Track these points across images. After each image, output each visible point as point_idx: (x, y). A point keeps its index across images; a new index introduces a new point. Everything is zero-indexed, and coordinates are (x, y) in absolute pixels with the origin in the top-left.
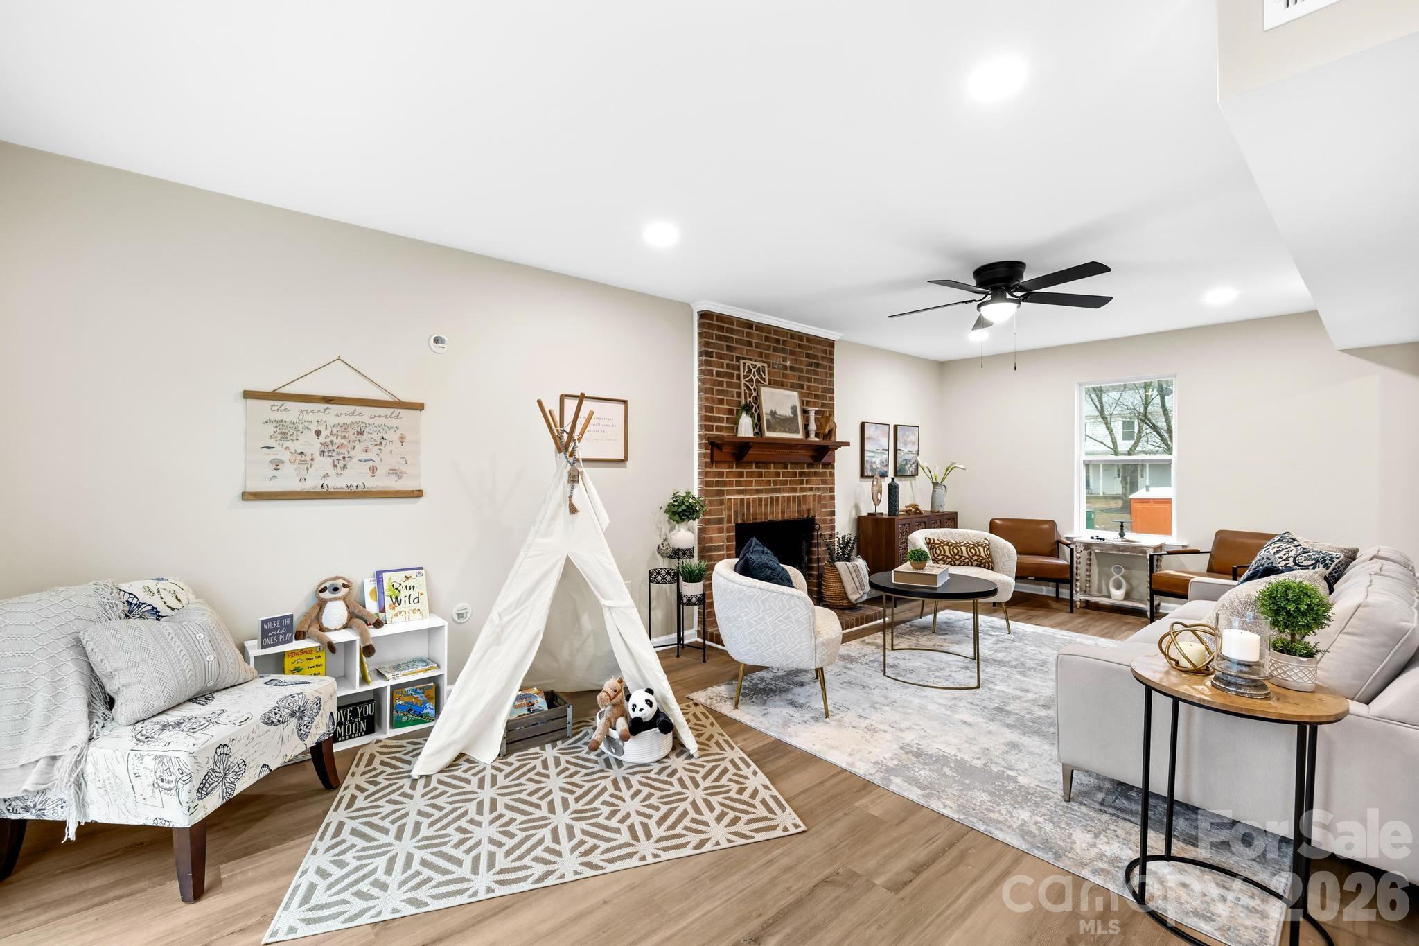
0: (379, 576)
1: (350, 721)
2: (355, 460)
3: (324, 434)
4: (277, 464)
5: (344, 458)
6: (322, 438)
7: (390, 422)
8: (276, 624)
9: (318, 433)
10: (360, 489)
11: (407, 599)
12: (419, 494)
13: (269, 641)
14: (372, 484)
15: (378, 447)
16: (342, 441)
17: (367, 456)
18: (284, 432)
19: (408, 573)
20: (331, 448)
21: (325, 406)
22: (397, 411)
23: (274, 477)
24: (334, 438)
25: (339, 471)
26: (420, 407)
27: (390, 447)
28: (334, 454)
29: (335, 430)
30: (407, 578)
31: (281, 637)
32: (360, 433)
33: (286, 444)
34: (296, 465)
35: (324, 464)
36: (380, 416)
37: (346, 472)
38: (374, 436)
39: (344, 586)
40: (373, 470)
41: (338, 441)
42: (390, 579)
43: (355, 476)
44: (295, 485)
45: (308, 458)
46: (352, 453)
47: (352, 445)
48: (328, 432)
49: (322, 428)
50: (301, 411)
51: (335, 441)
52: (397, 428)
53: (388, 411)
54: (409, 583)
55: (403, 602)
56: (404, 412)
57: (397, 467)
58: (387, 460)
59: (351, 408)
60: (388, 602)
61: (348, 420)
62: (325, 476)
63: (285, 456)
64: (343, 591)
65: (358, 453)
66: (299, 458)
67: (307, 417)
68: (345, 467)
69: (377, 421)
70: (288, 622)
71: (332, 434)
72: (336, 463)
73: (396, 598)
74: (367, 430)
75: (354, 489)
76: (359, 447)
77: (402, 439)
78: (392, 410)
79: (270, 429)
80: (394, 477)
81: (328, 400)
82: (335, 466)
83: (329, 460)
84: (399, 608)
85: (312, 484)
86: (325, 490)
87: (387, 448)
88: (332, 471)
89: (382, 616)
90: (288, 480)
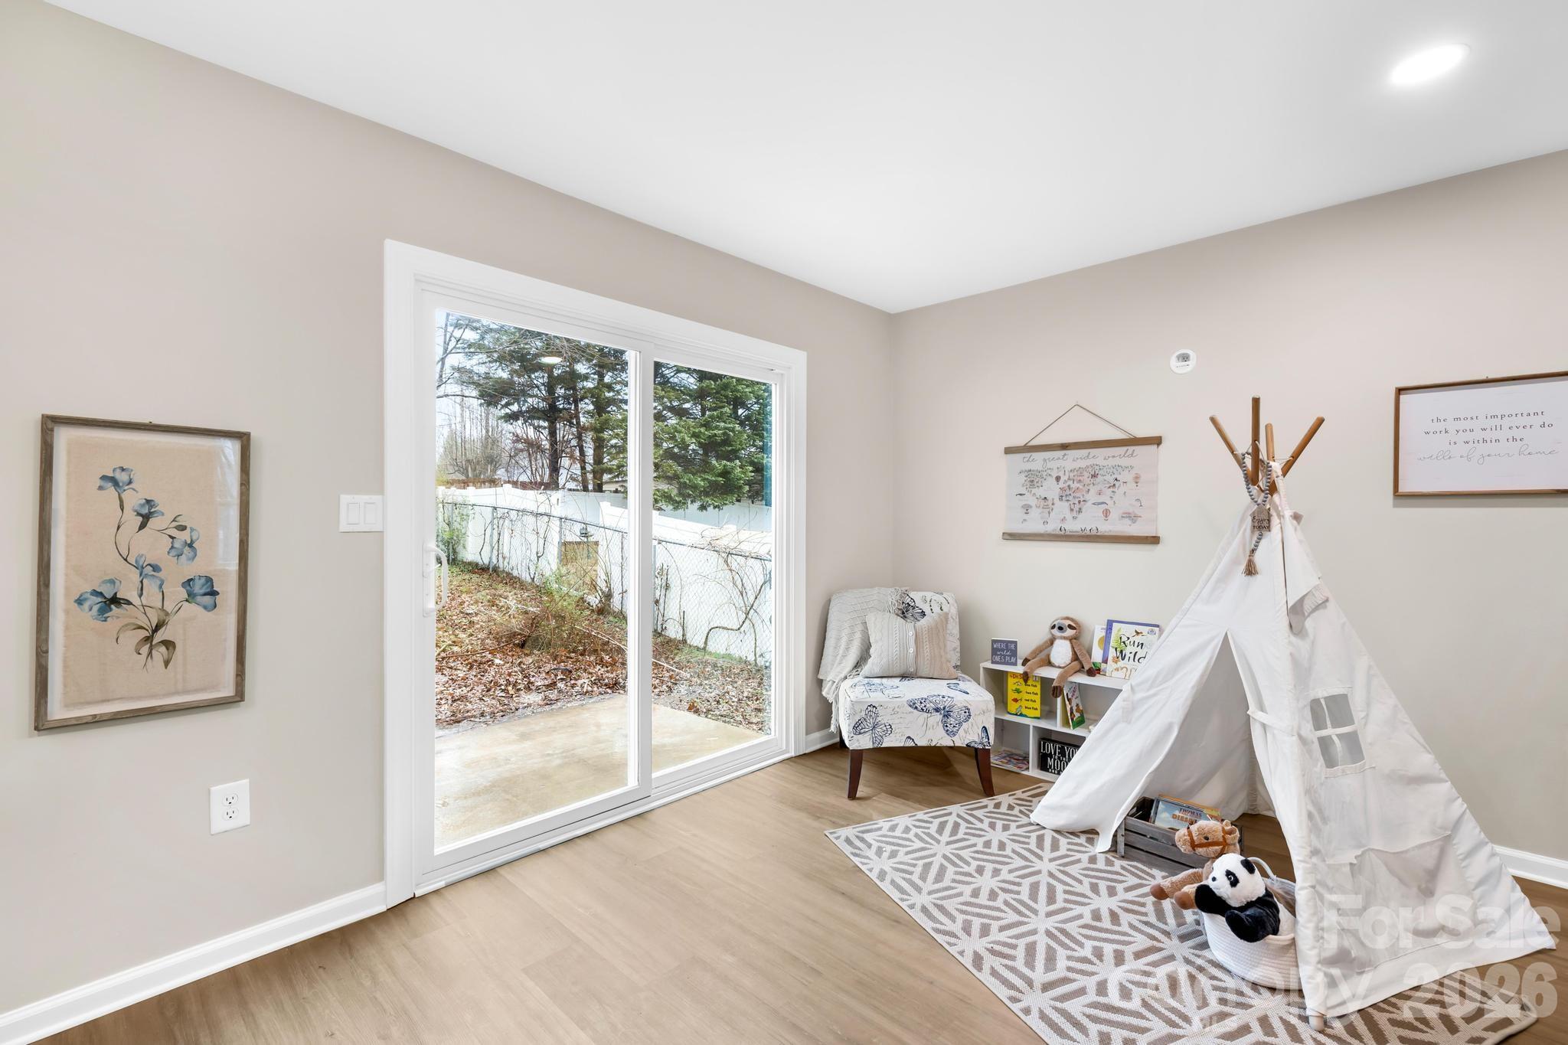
0: (1110, 624)
1: (1059, 758)
2: (1089, 504)
3: (1063, 478)
4: (1027, 508)
5: (1079, 502)
6: (1061, 484)
7: (1124, 462)
8: (1003, 646)
9: (1058, 479)
10: (1094, 532)
11: (1132, 656)
12: (1155, 540)
13: (997, 659)
14: (1106, 528)
15: (1111, 489)
16: (1078, 485)
17: (1101, 499)
18: (1033, 479)
19: (1139, 628)
20: (1068, 492)
21: (1063, 452)
22: (1131, 449)
23: (1025, 520)
24: (1070, 483)
25: (1075, 514)
26: (1157, 441)
27: (1123, 488)
28: (1071, 498)
29: (1072, 475)
30: (1138, 633)
31: (1008, 658)
32: (1094, 476)
33: (1034, 491)
34: (1040, 510)
35: (1062, 508)
36: (1114, 457)
37: (1081, 515)
38: (1108, 477)
39: (1070, 627)
40: (1106, 513)
41: (1075, 486)
42: (1119, 630)
43: (1090, 520)
44: (1040, 528)
45: (1050, 503)
46: (1087, 497)
47: (1087, 488)
48: (1066, 478)
49: (1061, 474)
50: (1045, 460)
51: (1072, 486)
52: (1132, 467)
53: (1121, 450)
54: (1138, 639)
55: (1127, 658)
56: (1139, 449)
57: (1131, 511)
58: (1122, 502)
59: (1084, 452)
60: (1112, 653)
61: (1083, 464)
62: (1064, 520)
63: (1032, 501)
64: (1069, 633)
65: (1092, 497)
66: (1042, 503)
67: (1050, 465)
68: (1080, 511)
69: (1111, 462)
70: (1013, 646)
71: (1069, 479)
72: (1072, 506)
73: (1121, 652)
74: (1101, 472)
75: (1088, 533)
76: (1093, 490)
77: (1137, 480)
78: (1125, 448)
79: (1023, 478)
80: (1127, 521)
81: (1064, 447)
82: (1072, 510)
83: (1066, 504)
84: (1121, 663)
85: (1052, 527)
86: (1062, 533)
87: (1120, 491)
88: (1069, 515)
89: (1103, 666)
90: (1034, 526)
